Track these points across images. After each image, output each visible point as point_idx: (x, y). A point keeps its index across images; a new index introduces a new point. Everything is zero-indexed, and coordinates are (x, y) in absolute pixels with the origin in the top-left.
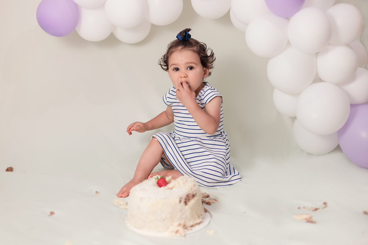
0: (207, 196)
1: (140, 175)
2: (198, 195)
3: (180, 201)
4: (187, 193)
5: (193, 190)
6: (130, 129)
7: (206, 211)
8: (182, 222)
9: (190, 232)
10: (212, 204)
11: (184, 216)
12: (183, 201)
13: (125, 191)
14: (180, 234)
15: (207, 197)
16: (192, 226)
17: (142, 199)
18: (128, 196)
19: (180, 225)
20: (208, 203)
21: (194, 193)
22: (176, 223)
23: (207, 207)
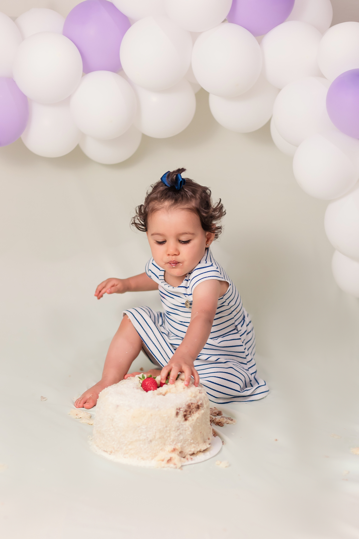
0: (217, 413)
1: (113, 373)
2: (205, 406)
3: (177, 414)
4: (189, 402)
5: (198, 398)
6: (100, 292)
7: (215, 434)
8: (179, 446)
9: (190, 462)
10: (225, 425)
11: (181, 437)
12: (181, 414)
13: (90, 398)
14: (175, 464)
15: (218, 415)
16: (193, 454)
17: (118, 406)
18: (95, 406)
19: (174, 450)
20: (219, 424)
21: (199, 403)
22: (170, 448)
23: (217, 429)
